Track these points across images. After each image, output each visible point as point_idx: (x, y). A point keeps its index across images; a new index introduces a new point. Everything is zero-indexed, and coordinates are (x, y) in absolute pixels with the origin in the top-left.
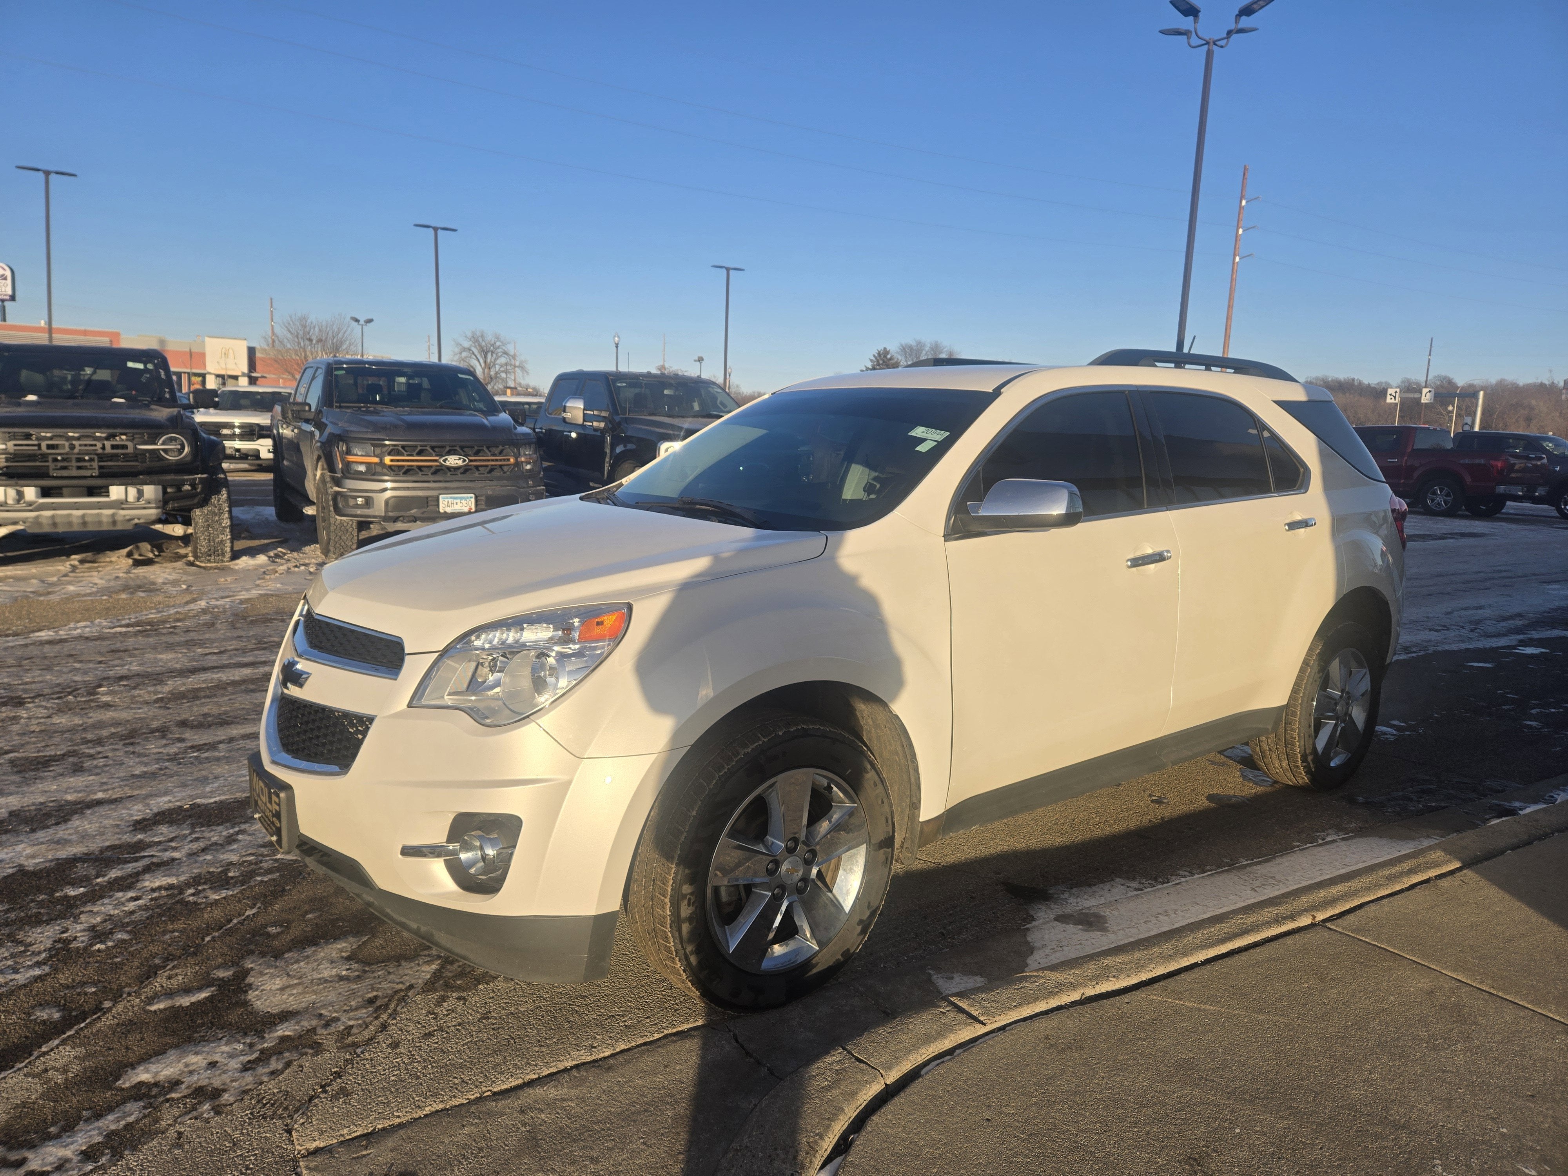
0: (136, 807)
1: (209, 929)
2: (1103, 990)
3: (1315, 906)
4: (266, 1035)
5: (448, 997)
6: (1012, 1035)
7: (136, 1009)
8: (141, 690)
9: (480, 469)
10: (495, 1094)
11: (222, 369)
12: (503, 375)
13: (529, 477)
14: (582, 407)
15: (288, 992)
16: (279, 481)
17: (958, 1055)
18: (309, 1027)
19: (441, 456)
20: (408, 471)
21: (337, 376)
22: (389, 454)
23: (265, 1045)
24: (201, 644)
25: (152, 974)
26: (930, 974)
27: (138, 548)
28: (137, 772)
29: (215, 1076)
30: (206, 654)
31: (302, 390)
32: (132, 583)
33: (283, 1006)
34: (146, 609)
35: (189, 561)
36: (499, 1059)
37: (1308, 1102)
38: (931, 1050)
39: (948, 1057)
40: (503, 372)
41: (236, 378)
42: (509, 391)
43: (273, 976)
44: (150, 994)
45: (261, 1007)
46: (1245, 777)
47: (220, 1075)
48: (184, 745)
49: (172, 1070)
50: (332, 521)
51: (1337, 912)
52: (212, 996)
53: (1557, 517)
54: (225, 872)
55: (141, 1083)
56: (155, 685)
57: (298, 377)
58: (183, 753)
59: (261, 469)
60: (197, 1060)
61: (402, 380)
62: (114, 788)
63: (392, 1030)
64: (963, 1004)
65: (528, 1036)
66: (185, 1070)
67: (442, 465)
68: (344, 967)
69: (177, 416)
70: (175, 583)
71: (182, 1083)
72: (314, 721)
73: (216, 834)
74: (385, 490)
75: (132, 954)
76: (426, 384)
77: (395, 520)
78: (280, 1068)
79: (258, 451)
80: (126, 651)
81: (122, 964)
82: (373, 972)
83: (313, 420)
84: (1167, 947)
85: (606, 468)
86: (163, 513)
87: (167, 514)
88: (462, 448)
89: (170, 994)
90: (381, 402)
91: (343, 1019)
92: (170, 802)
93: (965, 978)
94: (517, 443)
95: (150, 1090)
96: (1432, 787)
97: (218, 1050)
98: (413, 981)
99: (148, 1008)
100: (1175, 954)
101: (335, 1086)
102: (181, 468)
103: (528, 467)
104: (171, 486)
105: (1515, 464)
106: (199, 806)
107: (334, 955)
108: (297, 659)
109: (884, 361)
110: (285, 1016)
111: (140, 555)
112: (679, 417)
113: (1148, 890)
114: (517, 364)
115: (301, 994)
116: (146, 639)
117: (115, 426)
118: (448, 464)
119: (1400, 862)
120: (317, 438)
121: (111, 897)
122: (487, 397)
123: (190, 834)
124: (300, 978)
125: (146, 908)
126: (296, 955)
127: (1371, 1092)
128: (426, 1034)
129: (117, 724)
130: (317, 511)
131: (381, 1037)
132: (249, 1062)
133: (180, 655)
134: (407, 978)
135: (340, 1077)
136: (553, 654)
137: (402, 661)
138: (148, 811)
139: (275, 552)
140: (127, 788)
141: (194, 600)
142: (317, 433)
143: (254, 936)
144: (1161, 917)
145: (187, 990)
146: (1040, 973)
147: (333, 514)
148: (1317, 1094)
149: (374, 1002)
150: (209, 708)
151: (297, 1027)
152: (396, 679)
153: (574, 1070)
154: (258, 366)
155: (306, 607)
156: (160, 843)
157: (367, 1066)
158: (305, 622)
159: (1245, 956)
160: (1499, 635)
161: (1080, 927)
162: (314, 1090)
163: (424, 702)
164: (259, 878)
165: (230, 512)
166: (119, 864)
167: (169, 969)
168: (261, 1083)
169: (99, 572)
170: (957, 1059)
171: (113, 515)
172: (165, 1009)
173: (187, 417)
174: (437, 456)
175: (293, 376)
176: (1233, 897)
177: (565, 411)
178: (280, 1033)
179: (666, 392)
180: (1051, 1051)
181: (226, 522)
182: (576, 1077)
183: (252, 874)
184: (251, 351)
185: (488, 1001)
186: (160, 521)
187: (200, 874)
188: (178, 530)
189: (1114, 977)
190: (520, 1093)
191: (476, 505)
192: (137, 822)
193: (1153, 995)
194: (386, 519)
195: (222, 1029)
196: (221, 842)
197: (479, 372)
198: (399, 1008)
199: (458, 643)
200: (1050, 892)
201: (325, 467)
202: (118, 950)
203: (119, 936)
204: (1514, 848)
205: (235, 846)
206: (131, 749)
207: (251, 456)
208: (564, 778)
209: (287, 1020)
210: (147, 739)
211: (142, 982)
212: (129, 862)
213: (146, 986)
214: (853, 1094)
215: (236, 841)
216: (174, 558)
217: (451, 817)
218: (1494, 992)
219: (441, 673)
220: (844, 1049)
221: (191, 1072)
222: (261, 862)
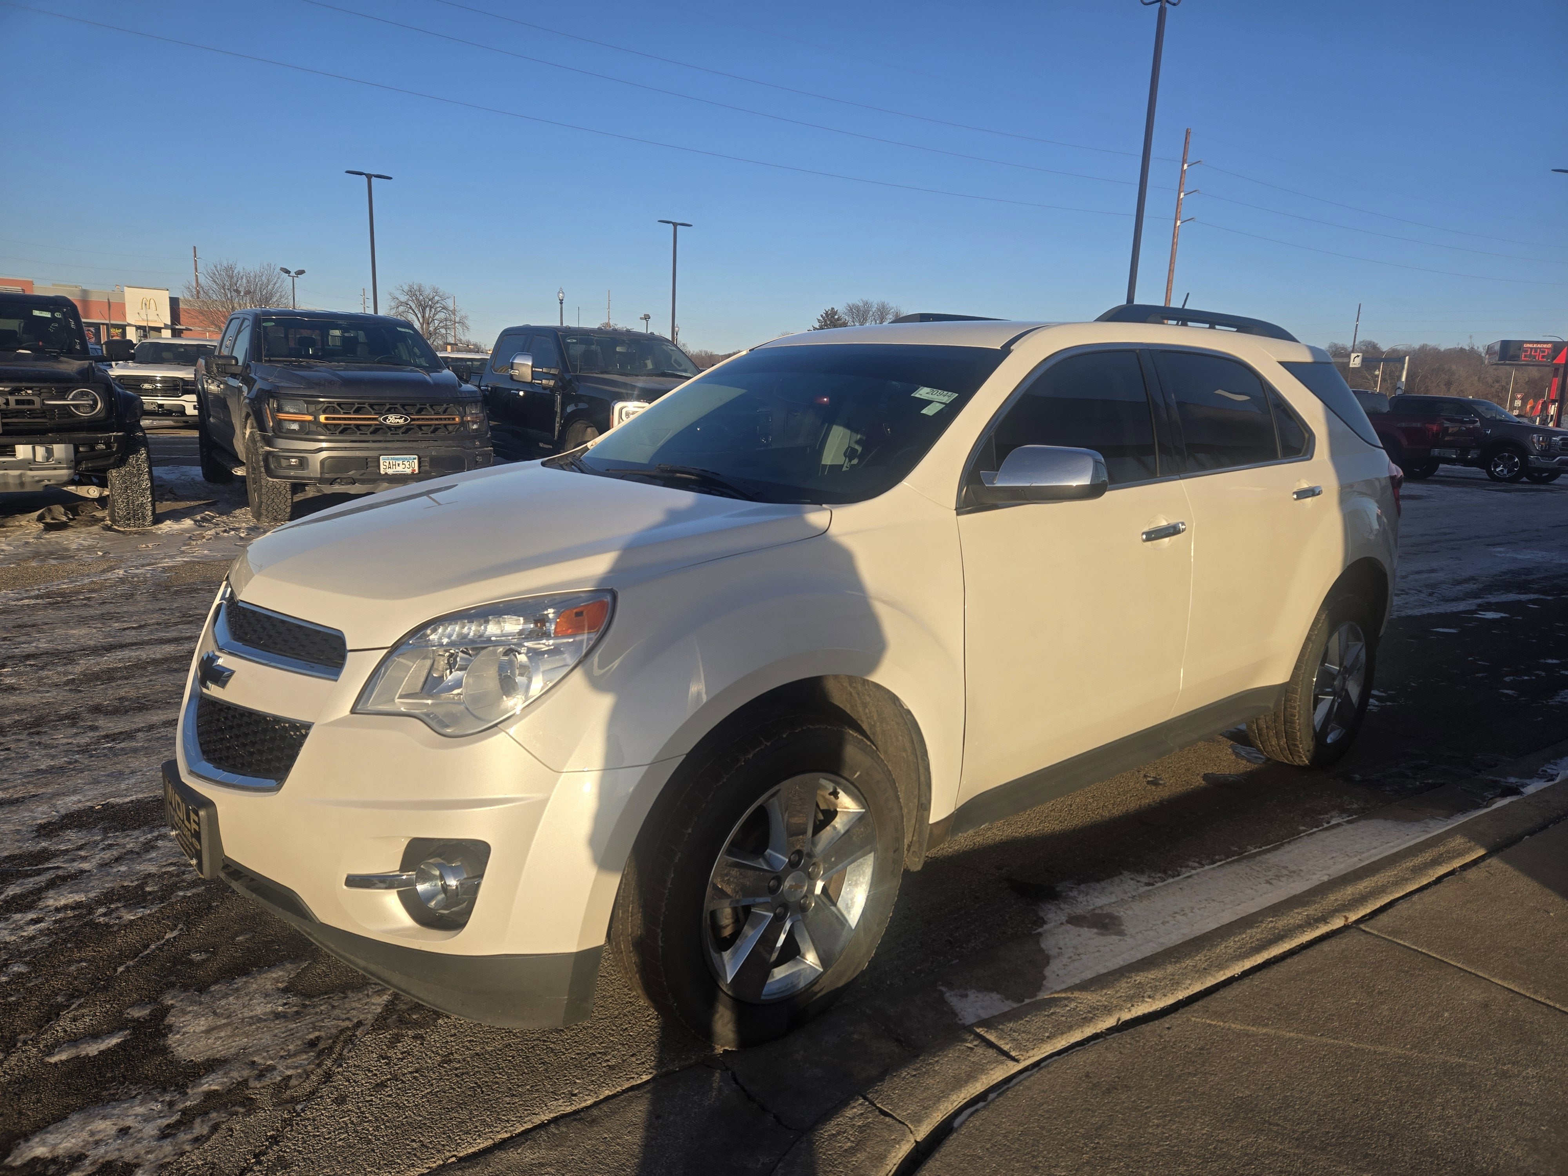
0: (40, 809)
1: (122, 957)
2: (1140, 1013)
3: (1344, 905)
4: (189, 1091)
5: (402, 1035)
6: (1049, 1073)
7: (32, 1061)
8: (49, 670)
9: (423, 428)
10: (460, 1160)
11: (143, 320)
12: (443, 331)
13: (475, 437)
14: (530, 363)
15: (215, 1034)
16: (205, 439)
17: (993, 1100)
18: (240, 1079)
19: (381, 414)
20: (345, 430)
21: (265, 328)
22: (324, 412)
23: (188, 1103)
24: (117, 617)
25: (53, 1016)
26: (941, 991)
27: (50, 510)
28: (43, 767)
29: (126, 1147)
30: (124, 629)
31: (227, 342)
32: (43, 550)
33: (208, 1053)
34: (58, 578)
35: (106, 525)
36: (464, 1114)
37: (1385, 1149)
38: (962, 1095)
39: (981, 1104)
40: (442, 327)
41: (158, 330)
42: (449, 348)
43: (197, 1016)
44: (51, 1041)
45: (184, 1054)
46: (1237, 755)
47: (132, 1145)
48: (97, 734)
49: (73, 1141)
50: (263, 482)
51: (1368, 911)
52: (125, 1042)
53: (1486, 480)
54: (141, 887)
55: (36, 1160)
56: (65, 664)
57: (224, 329)
58: (95, 744)
59: (188, 426)
60: (105, 1126)
61: (337, 333)
62: (15, 786)
63: (339, 1080)
64: (992, 1037)
65: (497, 1083)
66: (91, 1139)
67: (382, 424)
68: (281, 1002)
69: (87, 369)
70: (90, 549)
71: (86, 1156)
72: (240, 726)
73: (132, 841)
74: (321, 450)
75: (30, 991)
76: (362, 336)
77: (332, 482)
78: (205, 1132)
79: (184, 407)
80: (34, 626)
81: (17, 1004)
82: (314, 1007)
83: (240, 375)
84: (1199, 959)
85: (557, 429)
86: (76, 474)
87: (79, 474)
88: (403, 406)
89: (74, 1040)
90: (315, 356)
91: (280, 1068)
92: (80, 801)
93: (981, 996)
94: (462, 401)
95: (46, 1168)
96: (1424, 762)
97: (131, 1112)
98: (362, 1017)
99: (47, 1059)
100: (1210, 966)
101: (271, 1155)
102: (94, 425)
103: (475, 427)
104: (83, 445)
105: (1448, 428)
106: (113, 806)
107: (269, 986)
108: (217, 653)
109: (831, 320)
110: (212, 1065)
111: (53, 519)
112: (632, 375)
113: (1160, 884)
114: (457, 320)
115: (229, 1037)
116: (57, 613)
117: (20, 380)
118: (388, 422)
119: (1421, 851)
120: (245, 394)
121: (7, 919)
122: (429, 353)
123: (102, 840)
124: (229, 1017)
125: (48, 932)
126: (224, 988)
127: (1450, 1133)
128: (377, 1085)
129: (21, 710)
130: (247, 472)
131: (324, 1090)
132: (168, 1126)
133: (94, 631)
134: (354, 1013)
135: (277, 1143)
136: (523, 650)
137: (343, 658)
138: (54, 813)
139: (203, 515)
140: (30, 786)
141: (111, 569)
142: (245, 389)
143: (174, 965)
144: (1178, 917)
145: (95, 1035)
146: (1069, 995)
147: (264, 475)
148: (1392, 1137)
149: (316, 1045)
150: (126, 690)
151: (225, 1080)
152: (336, 680)
153: (552, 1125)
154: (183, 318)
155: (229, 589)
156: (67, 851)
157: (309, 1128)
158: (228, 607)
159: (1283, 967)
160: (1456, 599)
161: (1095, 930)
162: (246, 1160)
163: (371, 706)
164: (181, 893)
165: (150, 472)
166: (18, 878)
167: (75, 1009)
168: (182, 1154)
169: (6, 537)
170: (992, 1106)
171: (20, 476)
172: (67, 1061)
173: (100, 370)
174: (376, 414)
175: (220, 328)
176: (1249, 891)
177: (512, 368)
178: (205, 1088)
179: (618, 349)
180: (1095, 1092)
181: (146, 484)
182: (554, 1134)
183: (174, 887)
184: (174, 303)
185: (449, 1039)
186: (72, 482)
187: (113, 889)
188: (93, 492)
189: (1149, 997)
190: (491, 1158)
191: (419, 467)
192: (42, 827)
193: (1195, 1017)
194: (322, 481)
195: (136, 1084)
196: (137, 850)
197: (417, 325)
198: (345, 1052)
199: (410, 639)
200: (1058, 889)
201: (255, 425)
202: (13, 987)
203: (15, 969)
204: (1531, 833)
205: (154, 855)
206: (36, 739)
207: (175, 412)
208: (539, 796)
209: (213, 1071)
210: (54, 727)
211: (41, 1027)
212: (31, 876)
213: (46, 1031)
214: (881, 1158)
215: (154, 848)
216: (90, 521)
217: (405, 842)
218: (1551, 1004)
219: (391, 671)
220: (865, 1098)
221: (97, 1143)
222: (184, 873)
